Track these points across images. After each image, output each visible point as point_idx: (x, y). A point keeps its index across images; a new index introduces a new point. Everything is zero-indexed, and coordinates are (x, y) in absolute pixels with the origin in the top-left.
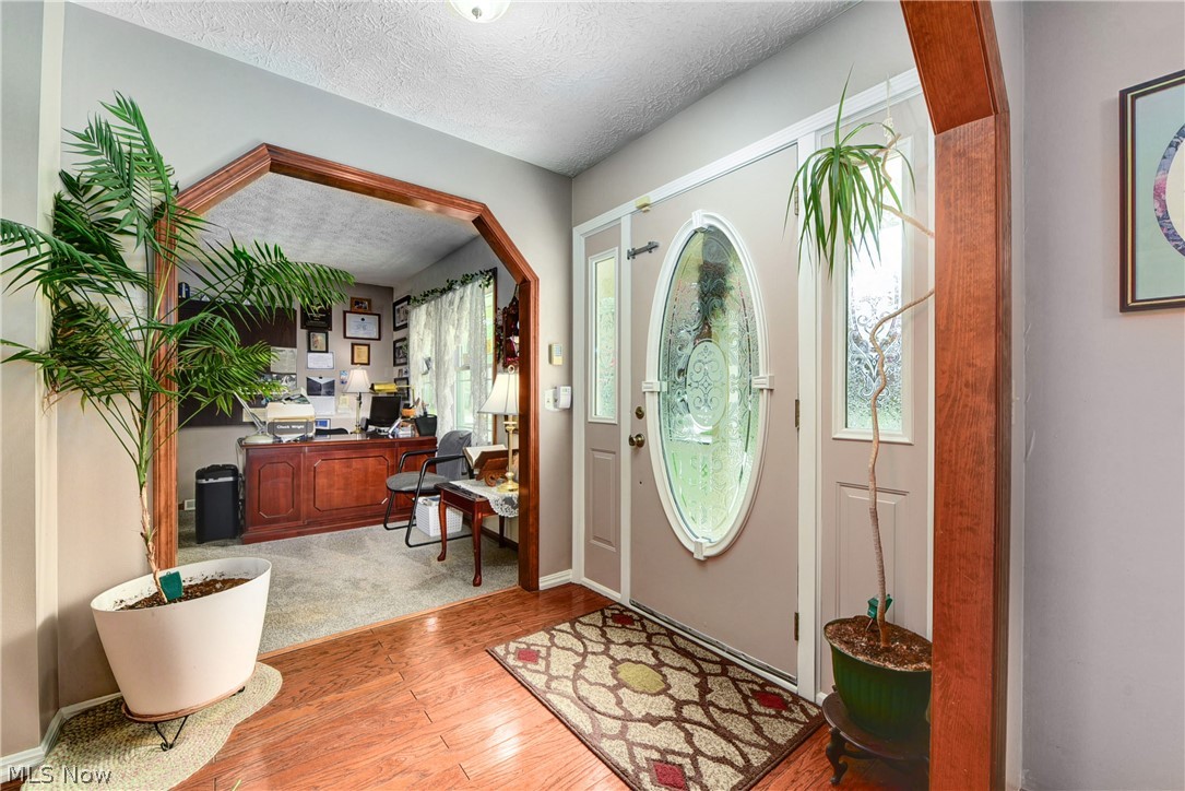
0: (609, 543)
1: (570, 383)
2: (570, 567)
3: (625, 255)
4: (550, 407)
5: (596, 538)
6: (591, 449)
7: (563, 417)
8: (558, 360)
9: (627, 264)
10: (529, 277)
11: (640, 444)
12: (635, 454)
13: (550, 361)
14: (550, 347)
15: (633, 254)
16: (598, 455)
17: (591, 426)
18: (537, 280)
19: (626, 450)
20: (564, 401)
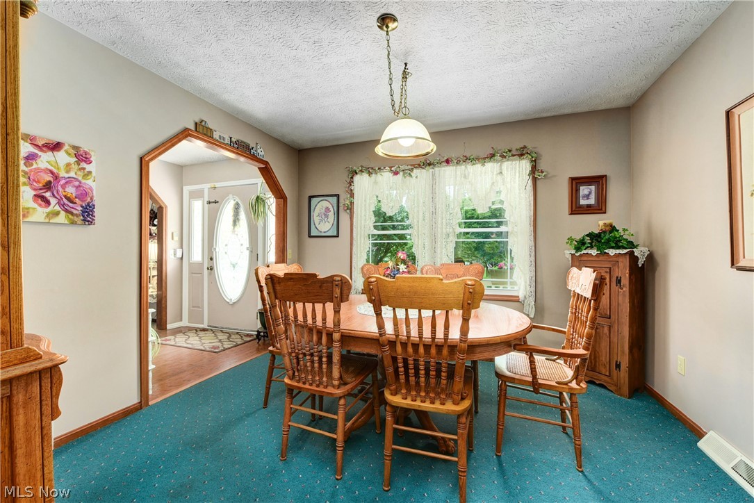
0: (199, 307)
1: (182, 247)
2: (181, 321)
3: (206, 202)
4: (172, 257)
5: (193, 307)
6: (191, 273)
7: (179, 261)
8: (176, 238)
9: (206, 206)
10: (163, 206)
11: (211, 269)
12: (210, 274)
13: (173, 239)
14: (172, 233)
15: (209, 203)
16: (194, 275)
17: (191, 264)
18: (166, 207)
19: (206, 272)
20: (179, 255)
